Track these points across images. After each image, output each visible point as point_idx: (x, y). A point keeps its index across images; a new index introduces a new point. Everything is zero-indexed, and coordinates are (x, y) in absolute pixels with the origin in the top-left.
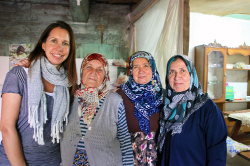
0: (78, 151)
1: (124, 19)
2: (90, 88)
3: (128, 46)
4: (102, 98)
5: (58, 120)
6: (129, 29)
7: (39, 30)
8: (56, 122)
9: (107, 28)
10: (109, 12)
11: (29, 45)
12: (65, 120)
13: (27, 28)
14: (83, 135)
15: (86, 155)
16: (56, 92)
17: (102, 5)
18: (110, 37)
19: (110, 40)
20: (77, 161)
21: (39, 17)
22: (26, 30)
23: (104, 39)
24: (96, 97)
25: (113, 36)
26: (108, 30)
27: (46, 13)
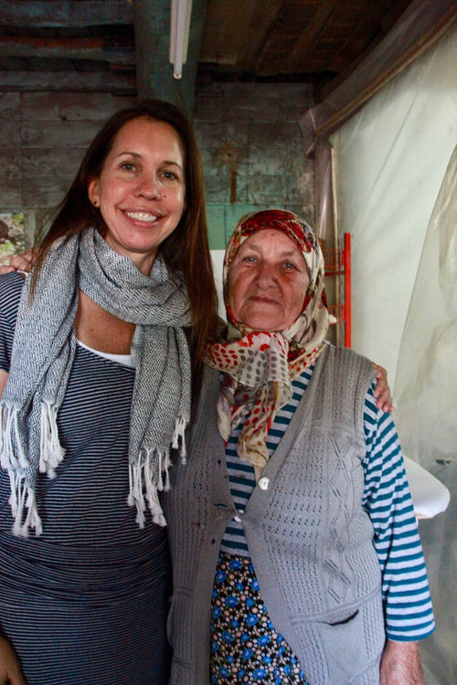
0: (226, 559)
1: (298, 125)
2: (257, 333)
3: (312, 207)
4: (303, 370)
5: (150, 446)
6: (312, 156)
7: (48, 169)
8: (144, 456)
9: (248, 156)
10: (252, 108)
11: (21, 216)
12: (175, 445)
13: (12, 167)
14: (239, 506)
15: (252, 575)
16: (142, 348)
17: (229, 87)
18: (256, 183)
19: (258, 189)
20: (222, 595)
21: (44, 132)
22: (8, 172)
23: (238, 190)
24: (279, 365)
25: (268, 180)
26: (251, 161)
27: (64, 119)
